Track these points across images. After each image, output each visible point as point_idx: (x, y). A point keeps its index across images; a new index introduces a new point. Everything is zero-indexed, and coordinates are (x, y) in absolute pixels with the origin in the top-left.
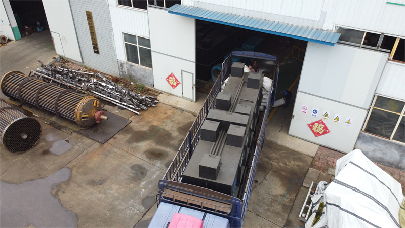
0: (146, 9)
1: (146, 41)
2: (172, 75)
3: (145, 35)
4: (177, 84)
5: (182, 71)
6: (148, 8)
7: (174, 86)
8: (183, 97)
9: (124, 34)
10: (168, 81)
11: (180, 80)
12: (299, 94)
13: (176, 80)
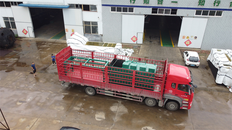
0: (11, 7)
1: (12, 19)
2: (24, 30)
3: (12, 16)
4: (27, 33)
5: (28, 27)
6: (11, 6)
7: (26, 34)
8: (30, 37)
9: (4, 17)
10: (23, 32)
11: (27, 31)
12: (65, 26)
13: (26, 31)
